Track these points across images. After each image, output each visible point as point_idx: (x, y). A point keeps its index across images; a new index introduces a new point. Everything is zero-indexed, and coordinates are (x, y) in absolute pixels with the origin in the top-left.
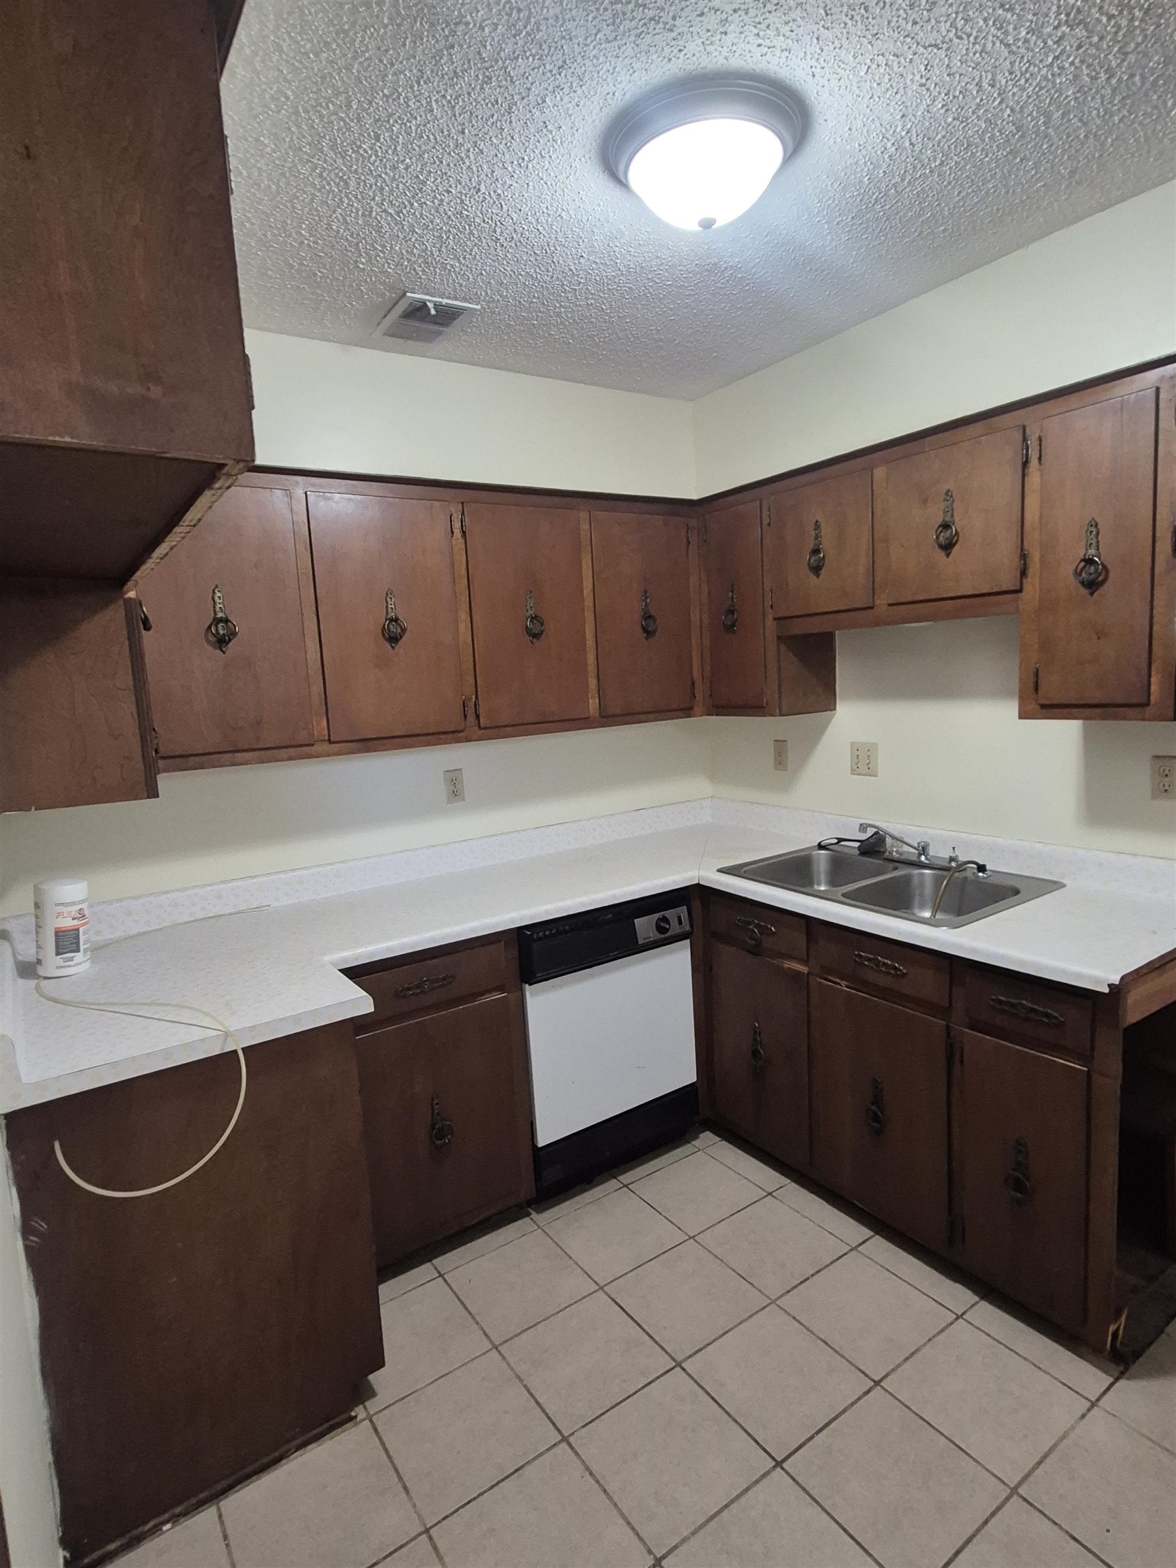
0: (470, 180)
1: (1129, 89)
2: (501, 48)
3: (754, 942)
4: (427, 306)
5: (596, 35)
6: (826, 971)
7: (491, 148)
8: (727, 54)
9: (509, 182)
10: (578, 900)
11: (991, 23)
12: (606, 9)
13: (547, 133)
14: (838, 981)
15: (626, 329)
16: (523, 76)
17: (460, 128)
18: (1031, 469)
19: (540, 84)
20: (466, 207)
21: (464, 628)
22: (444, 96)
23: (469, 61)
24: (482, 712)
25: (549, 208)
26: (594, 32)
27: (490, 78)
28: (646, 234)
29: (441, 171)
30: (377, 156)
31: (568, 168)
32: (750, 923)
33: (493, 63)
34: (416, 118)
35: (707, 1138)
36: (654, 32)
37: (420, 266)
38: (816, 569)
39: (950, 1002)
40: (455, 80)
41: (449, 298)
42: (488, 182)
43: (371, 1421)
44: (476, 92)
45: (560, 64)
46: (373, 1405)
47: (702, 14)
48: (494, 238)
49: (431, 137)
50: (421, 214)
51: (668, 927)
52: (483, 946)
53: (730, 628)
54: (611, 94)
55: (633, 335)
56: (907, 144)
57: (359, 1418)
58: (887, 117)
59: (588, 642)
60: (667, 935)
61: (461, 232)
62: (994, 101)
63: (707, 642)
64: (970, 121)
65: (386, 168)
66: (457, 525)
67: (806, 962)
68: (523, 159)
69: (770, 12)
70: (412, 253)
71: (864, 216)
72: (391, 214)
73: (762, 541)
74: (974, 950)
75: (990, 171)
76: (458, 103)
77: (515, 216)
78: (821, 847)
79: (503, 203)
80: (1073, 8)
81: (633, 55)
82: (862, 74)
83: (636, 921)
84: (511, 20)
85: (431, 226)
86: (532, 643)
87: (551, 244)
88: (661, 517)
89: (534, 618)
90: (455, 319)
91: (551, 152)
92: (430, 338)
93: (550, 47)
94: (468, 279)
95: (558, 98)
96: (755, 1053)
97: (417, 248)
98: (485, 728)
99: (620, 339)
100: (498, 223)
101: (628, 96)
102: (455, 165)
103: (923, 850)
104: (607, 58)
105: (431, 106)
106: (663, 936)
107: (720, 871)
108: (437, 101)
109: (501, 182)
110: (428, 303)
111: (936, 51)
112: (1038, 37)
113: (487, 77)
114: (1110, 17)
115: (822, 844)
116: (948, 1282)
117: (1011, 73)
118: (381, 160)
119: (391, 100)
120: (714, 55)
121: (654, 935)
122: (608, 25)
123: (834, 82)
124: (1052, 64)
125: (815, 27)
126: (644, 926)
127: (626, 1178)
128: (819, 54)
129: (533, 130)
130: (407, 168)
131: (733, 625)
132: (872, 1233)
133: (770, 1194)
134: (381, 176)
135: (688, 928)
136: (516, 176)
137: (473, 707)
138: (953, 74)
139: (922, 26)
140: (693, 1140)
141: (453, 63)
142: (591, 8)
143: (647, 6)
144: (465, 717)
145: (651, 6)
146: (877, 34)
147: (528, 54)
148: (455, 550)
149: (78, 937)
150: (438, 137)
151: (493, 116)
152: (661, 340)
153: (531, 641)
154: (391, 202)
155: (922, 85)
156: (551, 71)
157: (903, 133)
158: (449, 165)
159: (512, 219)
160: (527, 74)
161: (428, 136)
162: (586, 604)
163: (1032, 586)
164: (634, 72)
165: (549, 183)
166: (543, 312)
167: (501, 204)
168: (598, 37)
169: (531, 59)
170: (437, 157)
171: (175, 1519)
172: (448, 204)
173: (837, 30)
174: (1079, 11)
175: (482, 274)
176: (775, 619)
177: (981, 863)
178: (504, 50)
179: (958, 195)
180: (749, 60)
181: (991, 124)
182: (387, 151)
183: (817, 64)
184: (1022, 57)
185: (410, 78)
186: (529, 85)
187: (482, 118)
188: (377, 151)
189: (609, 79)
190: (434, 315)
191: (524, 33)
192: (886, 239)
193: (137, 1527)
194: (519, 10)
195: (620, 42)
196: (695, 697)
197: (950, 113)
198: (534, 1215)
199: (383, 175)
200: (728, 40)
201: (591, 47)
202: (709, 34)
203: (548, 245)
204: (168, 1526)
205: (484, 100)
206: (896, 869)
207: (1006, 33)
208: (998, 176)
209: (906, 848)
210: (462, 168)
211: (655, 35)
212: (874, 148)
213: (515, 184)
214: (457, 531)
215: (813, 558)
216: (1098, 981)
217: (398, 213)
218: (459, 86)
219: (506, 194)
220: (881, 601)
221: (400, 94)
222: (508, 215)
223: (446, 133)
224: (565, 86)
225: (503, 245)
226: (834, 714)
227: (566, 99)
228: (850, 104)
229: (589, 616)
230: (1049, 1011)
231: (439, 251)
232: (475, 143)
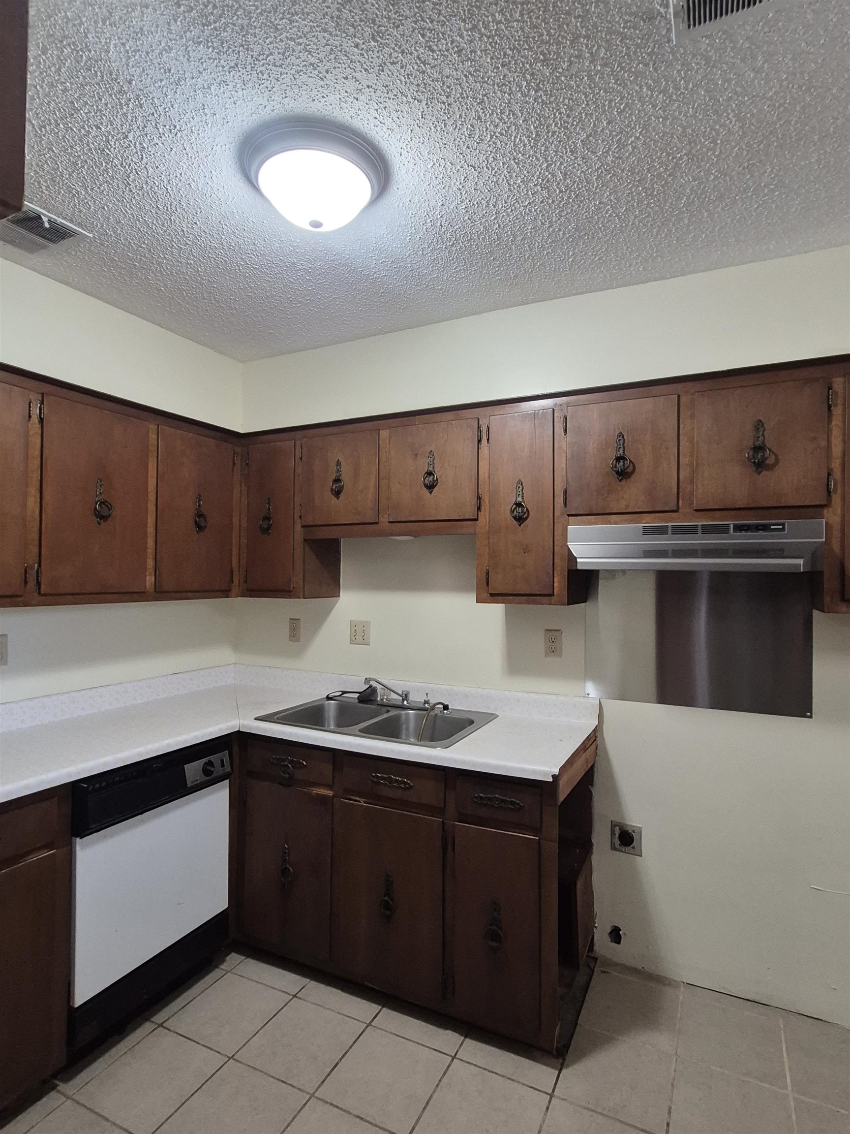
0: (122, 125)
1: (556, 237)
2: (189, 29)
3: (287, 776)
4: (41, 218)
5: (268, 56)
6: (348, 792)
7: (151, 106)
8: (353, 115)
9: (156, 140)
11: (506, 167)
12: (281, 41)
13: (203, 114)
14: (358, 799)
15: (211, 293)
16: (199, 60)
17: (129, 77)
18: (482, 445)
19: (211, 73)
20: (109, 147)
21: (32, 502)
22: (124, 44)
23: (157, 26)
24: (44, 580)
25: (183, 175)
26: (267, 53)
27: (171, 49)
28: (252, 223)
29: (97, 107)
30: (38, 67)
31: (210, 148)
32: (284, 760)
33: (178, 37)
34: (90, 51)
35: (233, 959)
36: (311, 75)
37: (46, 181)
38: (337, 493)
39: (445, 804)
40: (139, 35)
41: (64, 219)
42: (138, 133)
44: (154, 53)
45: (233, 65)
47: (346, 78)
48: (125, 182)
49: (99, 74)
50: (64, 137)
51: (213, 769)
52: (35, 803)
53: (266, 530)
54: (263, 106)
55: (215, 298)
56: (439, 225)
58: (433, 202)
59: (148, 529)
60: (211, 777)
61: (96, 166)
62: (492, 216)
63: (244, 541)
64: (476, 223)
65: (43, 82)
66: (35, 412)
67: (330, 787)
68: (175, 127)
69: (389, 99)
70: (41, 167)
71: (399, 263)
72: (33, 125)
73: (294, 470)
74: (464, 762)
75: (477, 260)
76: (134, 56)
77: (151, 170)
78: (328, 698)
79: (144, 155)
80: (546, 178)
81: (289, 84)
82: (429, 167)
83: (185, 766)
84: (205, 11)
85: (70, 151)
86: (99, 524)
87: (174, 205)
88: (215, 440)
89: (103, 503)
90: (63, 238)
91: (201, 131)
92: (32, 248)
93: (229, 48)
94: (90, 208)
95: (222, 91)
96: (284, 872)
97: (48, 164)
99: (204, 298)
100: (134, 171)
101: (275, 113)
102: (113, 107)
103: (406, 697)
104: (270, 77)
105: (109, 47)
106: (208, 777)
107: (256, 719)
108: (115, 46)
109: (149, 138)
110: (42, 217)
111: (473, 170)
112: (525, 187)
113: (169, 46)
114: (561, 191)
115: (329, 696)
116: (441, 1031)
117: (506, 203)
118: (41, 73)
119: (70, 25)
120: (344, 111)
122: (279, 53)
123: (412, 165)
124: (527, 206)
125: (412, 122)
126: (193, 770)
128: (409, 142)
129: (191, 107)
130: (65, 90)
131: (269, 529)
132: (380, 1007)
133: (295, 996)
134: (36, 87)
135: (229, 769)
136: (163, 138)
137: (35, 574)
138: (477, 190)
139: (471, 151)
140: (221, 964)
141: (142, 20)
142: (271, 34)
143: (312, 53)
144: (26, 582)
145: (314, 55)
146: (446, 144)
147: (210, 44)
148: (31, 433)
150: (105, 76)
151: (162, 80)
152: (236, 309)
153: (98, 522)
154: (37, 115)
155: (459, 189)
156: (223, 67)
157: (439, 216)
158: (106, 105)
159: (148, 172)
160: (203, 60)
161: (96, 72)
162: (150, 497)
163: (484, 517)
164: (286, 97)
165: (190, 155)
166: (146, 258)
167: (142, 155)
168: (268, 58)
169: (210, 50)
170: (98, 93)
172: (94, 137)
173: (425, 130)
174: (548, 181)
175: (104, 208)
176: (302, 526)
177: (446, 704)
178: (191, 32)
179: (455, 269)
180: (366, 125)
181: (486, 230)
182: (50, 68)
183: (406, 148)
184: (514, 195)
185: (97, 13)
186: (201, 70)
187: (152, 78)
188: (40, 62)
189: (265, 95)
190: (46, 229)
191: (212, 27)
192: (406, 283)
194: (215, 7)
195: (283, 70)
196: (233, 581)
197: (467, 214)
198: (62, 1087)
199: (38, 87)
200: (357, 104)
201: (261, 63)
202: (346, 94)
203: (171, 205)
205: (159, 64)
206: (388, 711)
207: (511, 177)
208: (479, 265)
209: (394, 696)
210: (118, 112)
211: (310, 77)
212: (419, 219)
213: (160, 144)
214: (35, 417)
215: (334, 486)
216: (545, 774)
217: (40, 128)
218: (141, 42)
219: (150, 149)
220: (384, 519)
221: (82, 23)
222: (145, 167)
223: (114, 76)
224: (230, 84)
225: (131, 191)
226: (338, 600)
227: (227, 94)
228: (415, 184)
229: (151, 507)
230: (513, 800)
231: (70, 175)
232: (139, 96)
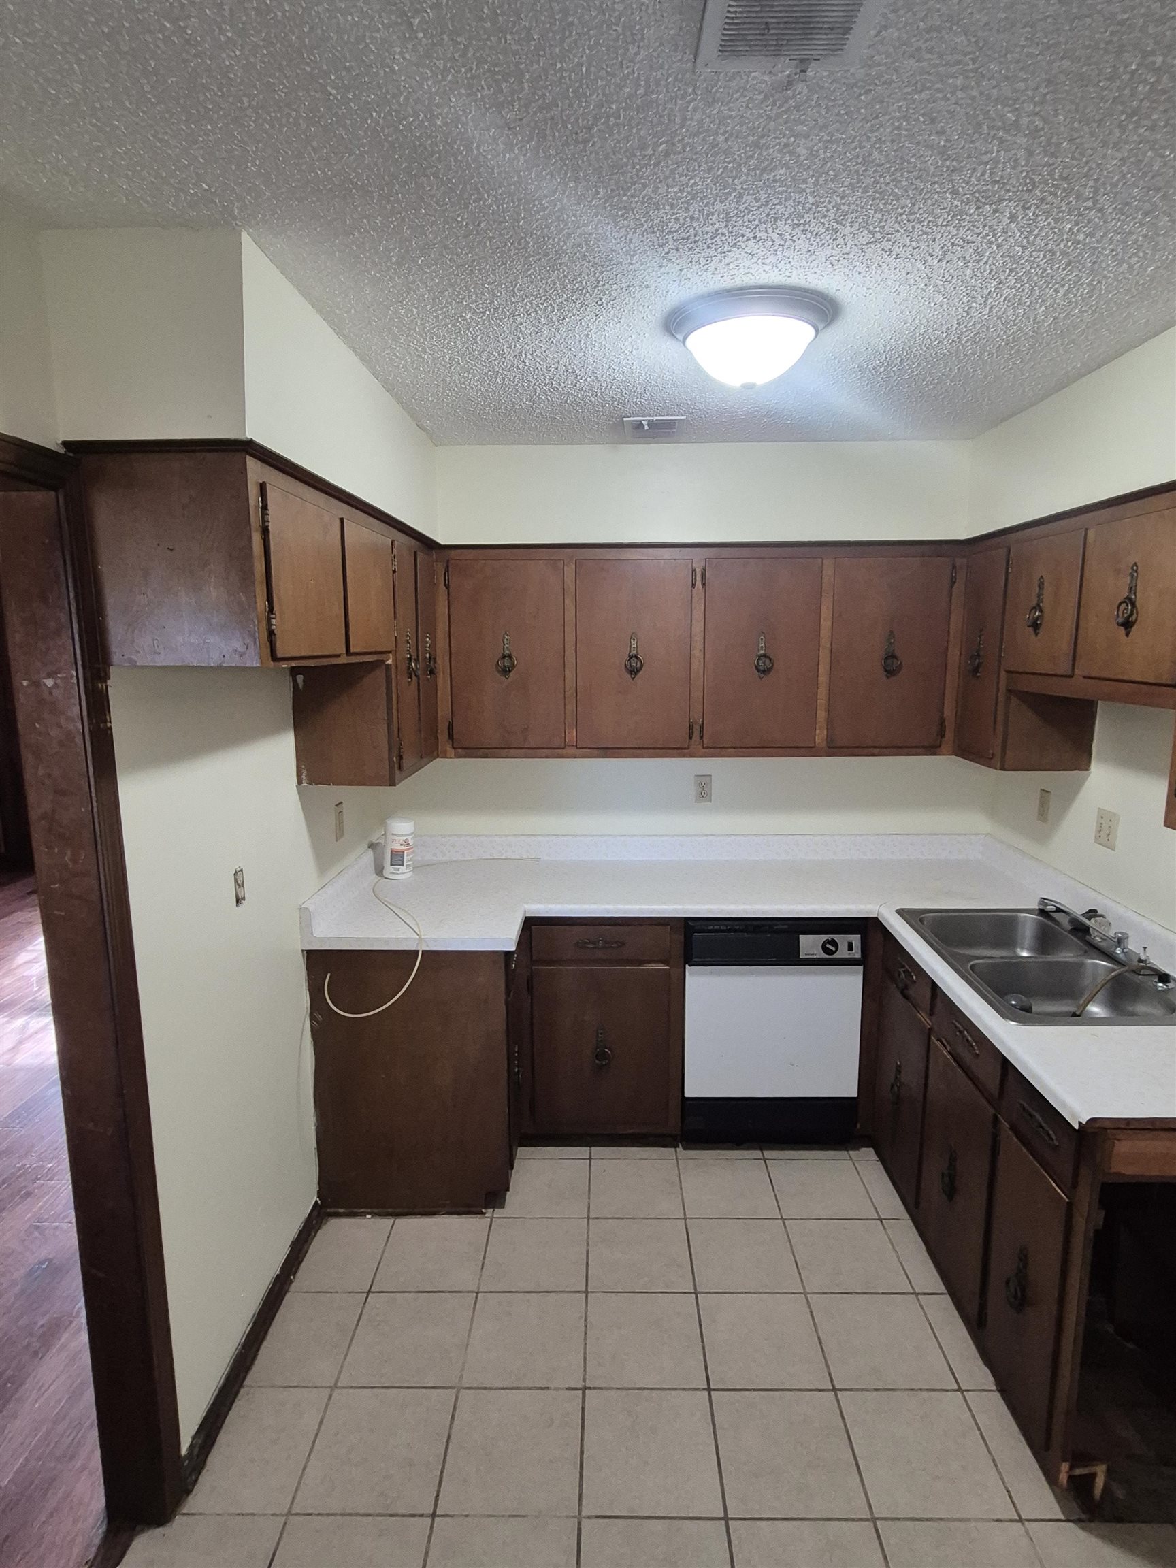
3: (902, 986)
4: (643, 424)
10: (742, 907)
14: (946, 1044)
21: (696, 663)
24: (707, 734)
32: (902, 967)
35: (867, 1153)
38: (1035, 627)
39: (1001, 1094)
41: (663, 415)
43: (492, 1220)
46: (498, 1212)
51: (835, 950)
52: (651, 925)
53: (974, 673)
57: (486, 1215)
59: (821, 677)
60: (833, 957)
63: (961, 683)
66: (699, 578)
67: (929, 1017)
73: (1005, 589)
74: (1009, 1051)
78: (1041, 911)
83: (801, 937)
86: (761, 678)
88: (919, 559)
89: (764, 656)
90: (673, 426)
96: (892, 1089)
98: (708, 748)
103: (1119, 942)
106: (827, 956)
107: (899, 911)
110: (643, 422)
121: (820, 954)
126: (810, 944)
127: (768, 1154)
131: (978, 669)
132: (946, 1292)
133: (881, 1219)
135: (858, 956)
137: (699, 729)
140: (852, 1149)
144: (691, 736)
148: (695, 599)
149: (403, 857)
153: (759, 676)
162: (823, 643)
171: (374, 1215)
176: (1005, 671)
177: (1165, 972)
190: (649, 430)
193: (355, 1208)
196: (943, 735)
198: (680, 1149)
204: (369, 1216)
214: (699, 583)
215: (1031, 615)
216: (1074, 1114)
220: (1079, 671)
226: (1088, 776)
229: (824, 654)
230: (1050, 1132)
